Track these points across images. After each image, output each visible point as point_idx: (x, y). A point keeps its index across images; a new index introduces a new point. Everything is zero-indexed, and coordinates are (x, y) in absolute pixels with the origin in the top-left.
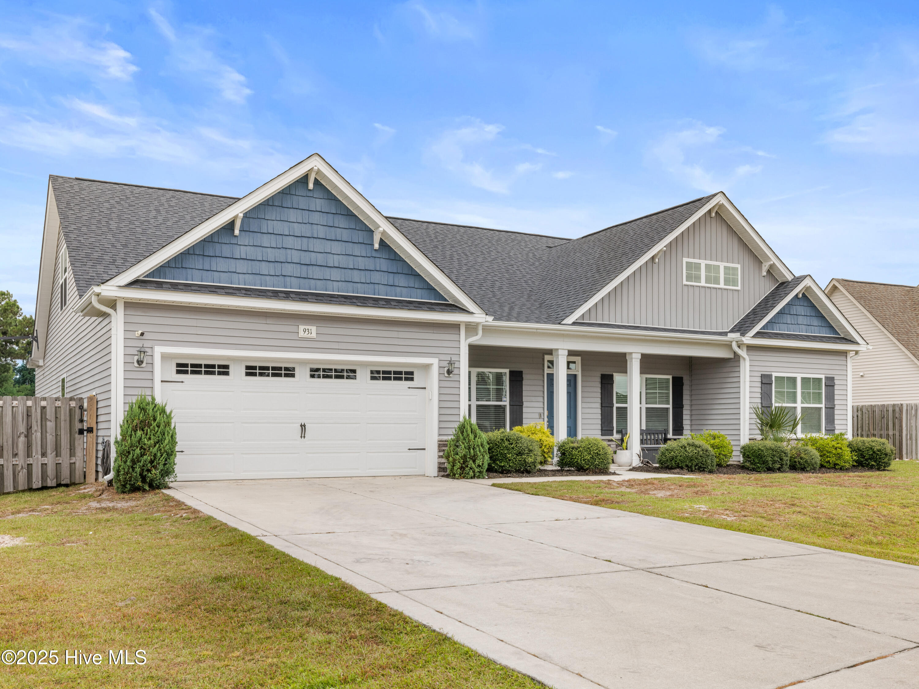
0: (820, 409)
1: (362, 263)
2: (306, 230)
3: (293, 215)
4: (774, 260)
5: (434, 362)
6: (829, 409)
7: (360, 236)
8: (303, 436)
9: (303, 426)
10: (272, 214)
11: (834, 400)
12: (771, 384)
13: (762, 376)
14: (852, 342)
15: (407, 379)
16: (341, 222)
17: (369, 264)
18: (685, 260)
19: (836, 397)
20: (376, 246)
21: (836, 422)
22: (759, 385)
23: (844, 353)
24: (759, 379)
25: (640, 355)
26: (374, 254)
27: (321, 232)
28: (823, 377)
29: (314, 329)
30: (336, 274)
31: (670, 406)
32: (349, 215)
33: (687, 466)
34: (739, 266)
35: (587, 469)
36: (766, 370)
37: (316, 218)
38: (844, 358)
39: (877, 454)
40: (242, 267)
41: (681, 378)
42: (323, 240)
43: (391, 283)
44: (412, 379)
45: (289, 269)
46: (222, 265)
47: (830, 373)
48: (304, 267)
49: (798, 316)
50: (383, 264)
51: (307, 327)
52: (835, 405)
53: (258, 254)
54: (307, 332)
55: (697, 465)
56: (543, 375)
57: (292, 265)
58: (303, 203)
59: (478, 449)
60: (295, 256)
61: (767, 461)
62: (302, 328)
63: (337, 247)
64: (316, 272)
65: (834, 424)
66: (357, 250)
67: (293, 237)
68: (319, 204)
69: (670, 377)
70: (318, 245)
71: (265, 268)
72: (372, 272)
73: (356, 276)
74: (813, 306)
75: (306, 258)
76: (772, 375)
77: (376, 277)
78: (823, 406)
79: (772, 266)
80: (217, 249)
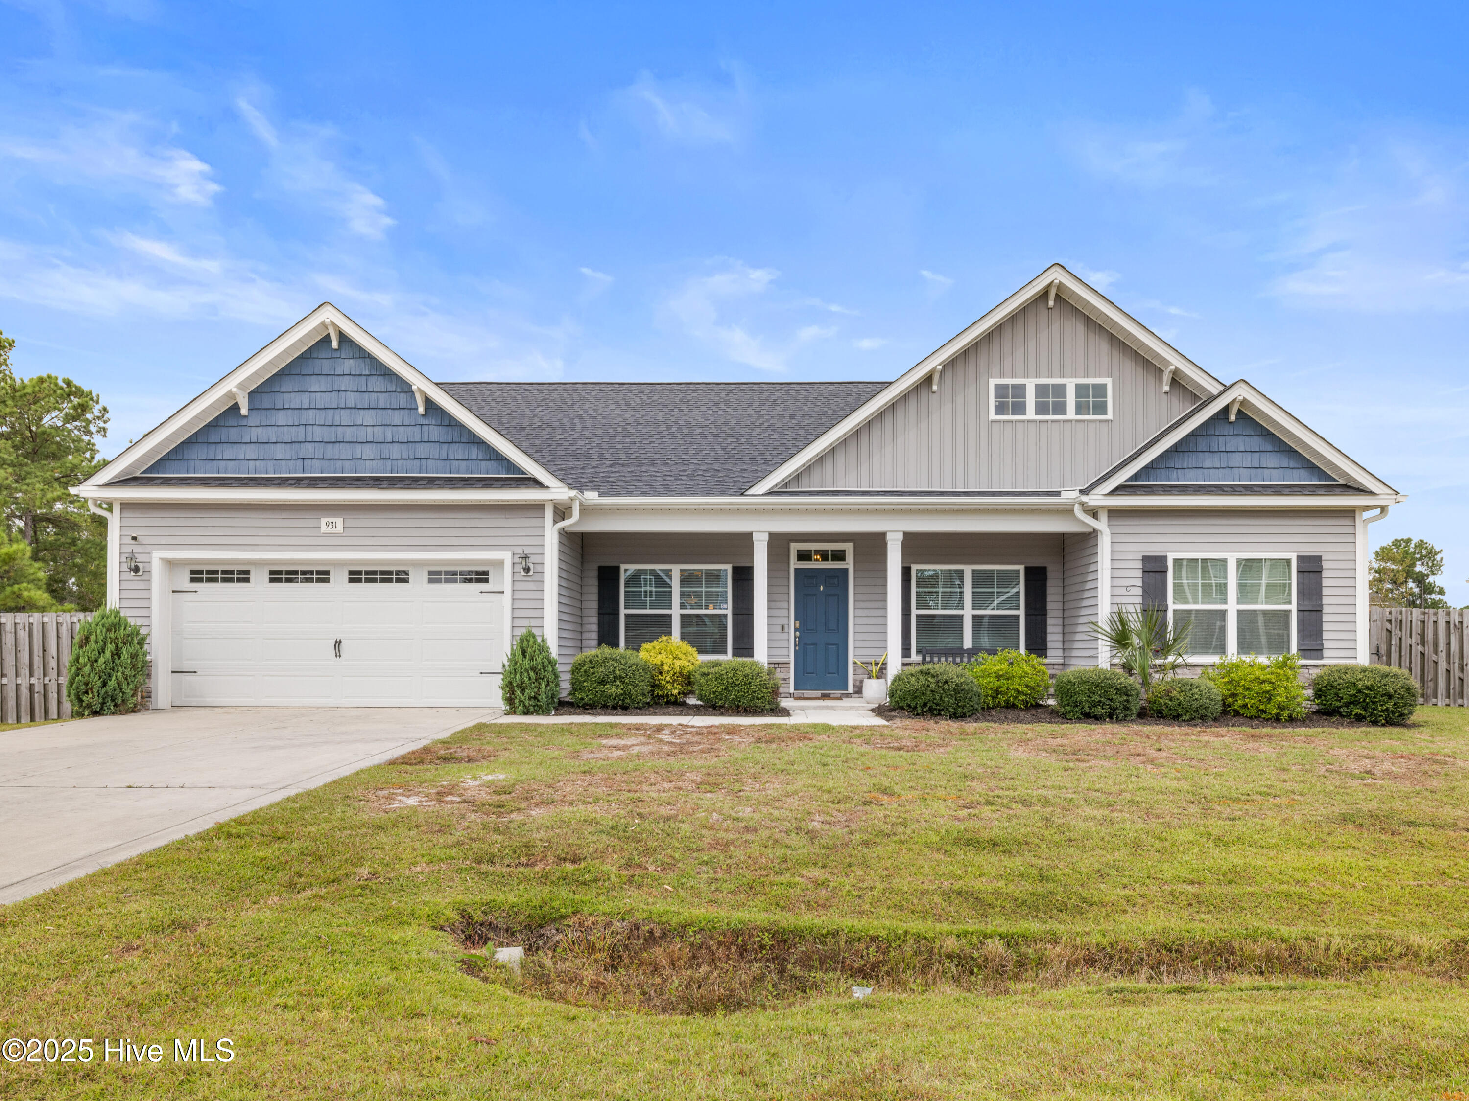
0: (1287, 613)
1: (404, 433)
2: (330, 400)
3: (316, 384)
4: (1176, 362)
5: (506, 556)
6: (1306, 613)
7: (402, 399)
8: (338, 655)
9: (338, 643)
10: (287, 385)
11: (1320, 596)
12: (1166, 572)
13: (1145, 559)
14: (1361, 490)
15: (478, 581)
16: (377, 384)
17: (414, 433)
18: (993, 382)
19: (1325, 592)
20: (421, 410)
21: (1325, 636)
22: (1139, 574)
23: (1350, 513)
24: (1139, 565)
25: (902, 534)
26: (421, 421)
27: (351, 399)
28: (1293, 557)
29: (339, 521)
30: (367, 451)
31: (1021, 612)
32: (388, 373)
33: (909, 706)
34: (1109, 382)
35: (721, 707)
36: (1154, 549)
37: (344, 383)
38: (1347, 522)
39: (1367, 696)
40: (250, 452)
41: (1044, 569)
42: (353, 410)
43: (444, 456)
44: (486, 581)
45: (308, 450)
46: (228, 452)
47: (1310, 550)
48: (329, 446)
49: (1230, 454)
50: (434, 432)
51: (330, 520)
52: (1322, 606)
53: (272, 434)
54: (331, 526)
55: (925, 705)
56: (789, 571)
57: (313, 444)
58: (325, 366)
59: (526, 674)
60: (318, 433)
61: (1081, 702)
62: (324, 521)
63: (369, 417)
64: (342, 451)
65: (1322, 640)
66: (397, 418)
67: (314, 411)
68: (349, 365)
69: (1021, 568)
70: (344, 417)
71: (279, 451)
72: (418, 445)
73: (396, 451)
74: (1267, 434)
75: (330, 434)
76: (1166, 557)
77: (423, 450)
78: (1293, 607)
79: (1176, 372)
80: (223, 434)
